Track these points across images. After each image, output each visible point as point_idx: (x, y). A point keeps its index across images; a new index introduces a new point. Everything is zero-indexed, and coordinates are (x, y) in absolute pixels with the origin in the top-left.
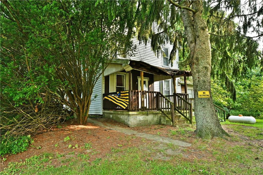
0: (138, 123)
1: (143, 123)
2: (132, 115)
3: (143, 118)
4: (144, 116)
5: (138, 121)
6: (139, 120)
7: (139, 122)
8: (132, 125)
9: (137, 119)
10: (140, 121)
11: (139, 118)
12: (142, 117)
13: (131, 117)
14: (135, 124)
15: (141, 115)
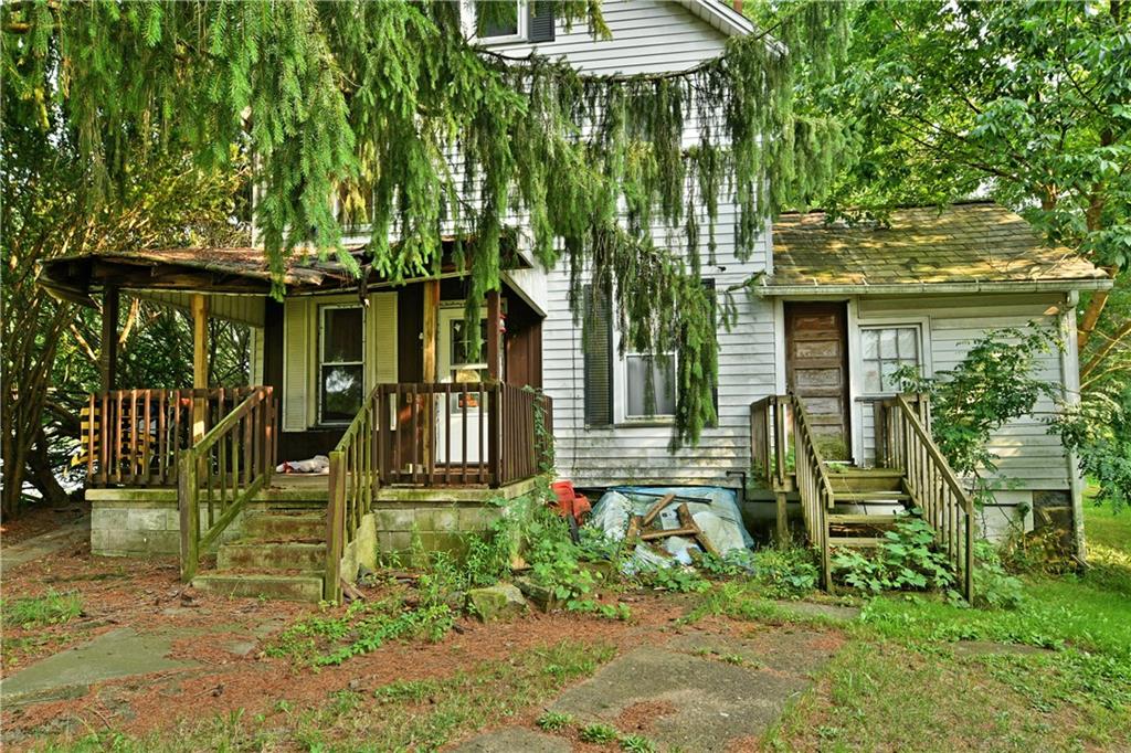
0: (131, 540)
1: (156, 542)
2: (102, 504)
3: (156, 522)
4: (163, 511)
5: (135, 531)
6: (137, 528)
7: (139, 539)
8: (103, 547)
9: (128, 524)
10: (142, 532)
11: (139, 517)
12: (155, 513)
13: (101, 511)
14: (119, 547)
15: (147, 505)
